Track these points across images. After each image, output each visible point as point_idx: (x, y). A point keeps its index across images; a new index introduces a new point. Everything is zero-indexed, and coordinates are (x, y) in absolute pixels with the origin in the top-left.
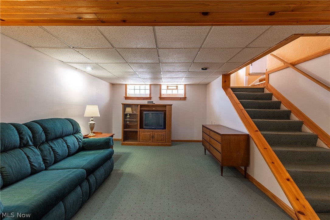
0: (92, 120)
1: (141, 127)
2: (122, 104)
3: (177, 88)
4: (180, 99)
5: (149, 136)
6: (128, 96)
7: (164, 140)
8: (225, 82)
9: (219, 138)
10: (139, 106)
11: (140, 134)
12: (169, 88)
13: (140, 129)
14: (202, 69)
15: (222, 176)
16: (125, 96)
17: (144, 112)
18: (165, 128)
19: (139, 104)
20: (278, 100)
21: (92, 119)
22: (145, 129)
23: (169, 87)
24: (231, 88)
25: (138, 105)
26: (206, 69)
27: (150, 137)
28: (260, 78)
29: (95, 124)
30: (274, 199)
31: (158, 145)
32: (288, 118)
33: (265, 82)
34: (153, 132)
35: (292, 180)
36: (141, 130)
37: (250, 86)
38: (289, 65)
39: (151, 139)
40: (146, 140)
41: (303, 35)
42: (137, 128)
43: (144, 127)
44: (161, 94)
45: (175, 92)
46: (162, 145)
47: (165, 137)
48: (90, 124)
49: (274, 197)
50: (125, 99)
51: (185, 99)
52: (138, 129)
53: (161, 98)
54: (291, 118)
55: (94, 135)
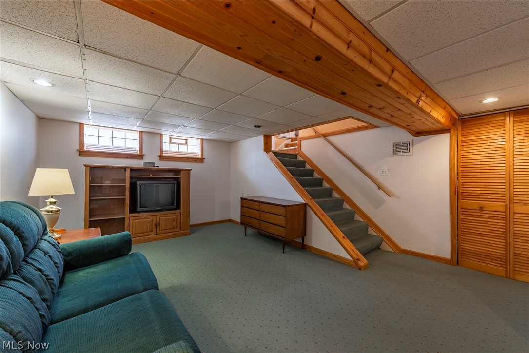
0: (51, 203)
1: (133, 210)
2: (85, 166)
3: (186, 143)
4: (195, 160)
5: (149, 224)
6: (85, 149)
7: (177, 228)
8: (267, 144)
9: (282, 211)
10: (128, 171)
11: (131, 224)
12: (173, 141)
13: (130, 213)
14: (255, 126)
15: (284, 253)
16: (78, 148)
17: (138, 183)
18: (178, 207)
19: (128, 168)
20: (310, 168)
21: (53, 200)
22: (139, 212)
23: (172, 139)
24: (273, 152)
25: (125, 169)
26: (259, 127)
27: (152, 227)
28: (285, 143)
29: (59, 210)
30: (335, 259)
31: (168, 237)
32: (321, 185)
33: (297, 147)
34: (158, 217)
35: (345, 237)
36: (132, 215)
37: (277, 150)
38: (321, 136)
39: (154, 229)
40: (143, 233)
41: (353, 118)
42: (124, 213)
43: (139, 209)
44: (161, 151)
45: (183, 149)
46: (175, 236)
47: (179, 222)
48: (48, 211)
49: (335, 256)
50: (80, 155)
51: (201, 160)
52: (127, 214)
53: (162, 158)
54: (323, 186)
55: (57, 236)
